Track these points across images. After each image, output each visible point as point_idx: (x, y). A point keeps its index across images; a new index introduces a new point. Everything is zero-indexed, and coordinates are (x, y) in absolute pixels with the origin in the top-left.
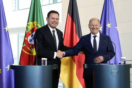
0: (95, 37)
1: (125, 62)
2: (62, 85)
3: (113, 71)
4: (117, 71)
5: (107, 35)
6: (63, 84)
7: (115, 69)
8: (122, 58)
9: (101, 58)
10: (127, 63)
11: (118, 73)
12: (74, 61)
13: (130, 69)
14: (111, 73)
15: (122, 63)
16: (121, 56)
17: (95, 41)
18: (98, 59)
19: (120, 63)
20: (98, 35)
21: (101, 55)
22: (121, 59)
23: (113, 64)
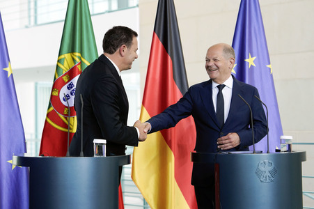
0: (221, 87)
1: (289, 146)
2: (142, 203)
3: (262, 168)
4: (271, 168)
5: (247, 82)
6: (144, 200)
7: (267, 163)
8: (283, 137)
9: (234, 138)
10: (295, 149)
11: (274, 172)
12: (169, 143)
13: (303, 162)
14: (258, 173)
15: (284, 149)
16: (280, 132)
17: (220, 96)
18: (227, 141)
19: (278, 151)
20: (229, 83)
21: (233, 131)
22: (281, 141)
23: (261, 152)
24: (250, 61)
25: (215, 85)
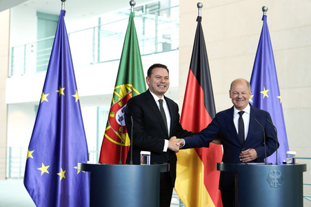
0: (241, 113)
1: (293, 159)
2: (178, 203)
3: (272, 176)
4: (279, 177)
5: (262, 108)
6: (180, 200)
7: (276, 172)
8: (288, 152)
9: (253, 153)
10: (298, 162)
11: (281, 180)
12: (201, 157)
13: (304, 173)
14: (269, 180)
15: (289, 162)
16: (287, 149)
17: (241, 120)
18: (247, 156)
19: (285, 163)
20: (247, 109)
21: (251, 147)
22: (287, 156)
23: (271, 164)
24: (264, 93)
25: (236, 111)
